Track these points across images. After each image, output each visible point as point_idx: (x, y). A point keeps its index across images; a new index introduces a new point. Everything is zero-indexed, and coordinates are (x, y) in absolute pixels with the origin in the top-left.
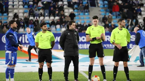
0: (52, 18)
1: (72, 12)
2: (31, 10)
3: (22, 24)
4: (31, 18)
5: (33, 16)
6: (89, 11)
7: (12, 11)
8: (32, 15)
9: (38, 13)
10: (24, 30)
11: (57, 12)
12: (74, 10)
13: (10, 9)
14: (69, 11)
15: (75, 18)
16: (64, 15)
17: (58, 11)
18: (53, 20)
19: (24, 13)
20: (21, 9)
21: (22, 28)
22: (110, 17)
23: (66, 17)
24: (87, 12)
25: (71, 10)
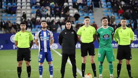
0: (58, 18)
1: (77, 12)
2: (38, 11)
3: (30, 24)
4: (38, 18)
5: (40, 17)
6: (93, 12)
7: (20, 12)
8: (39, 15)
9: (44, 14)
10: (31, 30)
11: (62, 13)
12: (78, 10)
13: (19, 10)
14: (74, 12)
15: (79, 18)
16: (69, 15)
17: (63, 11)
18: (58, 21)
19: (31, 14)
20: (28, 10)
21: (30, 28)
22: (113, 17)
23: (71, 18)
24: (91, 13)
25: (76, 11)
